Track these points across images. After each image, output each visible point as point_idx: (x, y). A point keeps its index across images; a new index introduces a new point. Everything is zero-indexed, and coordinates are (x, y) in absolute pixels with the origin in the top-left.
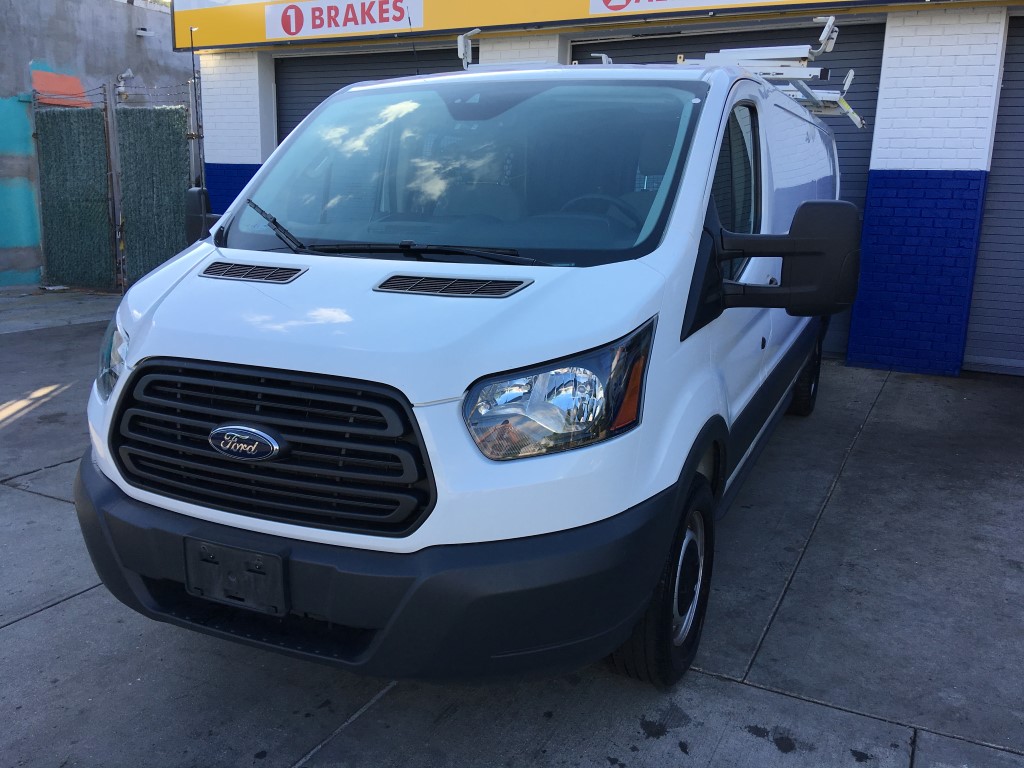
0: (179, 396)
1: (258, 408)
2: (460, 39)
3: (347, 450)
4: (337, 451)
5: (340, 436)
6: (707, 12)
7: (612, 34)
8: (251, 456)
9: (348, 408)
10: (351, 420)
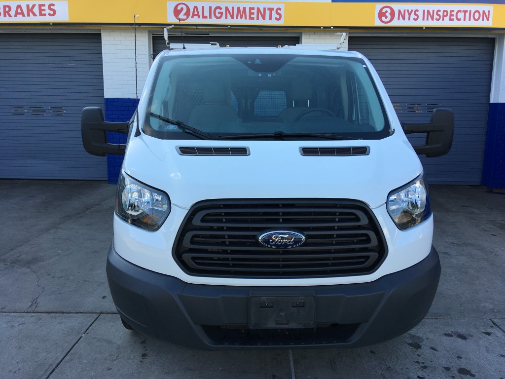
0: (224, 220)
1: (281, 220)
2: (165, 30)
3: (337, 235)
4: (331, 236)
5: (332, 229)
6: (227, 26)
7: (176, 32)
8: (290, 245)
9: (334, 214)
10: (337, 220)
